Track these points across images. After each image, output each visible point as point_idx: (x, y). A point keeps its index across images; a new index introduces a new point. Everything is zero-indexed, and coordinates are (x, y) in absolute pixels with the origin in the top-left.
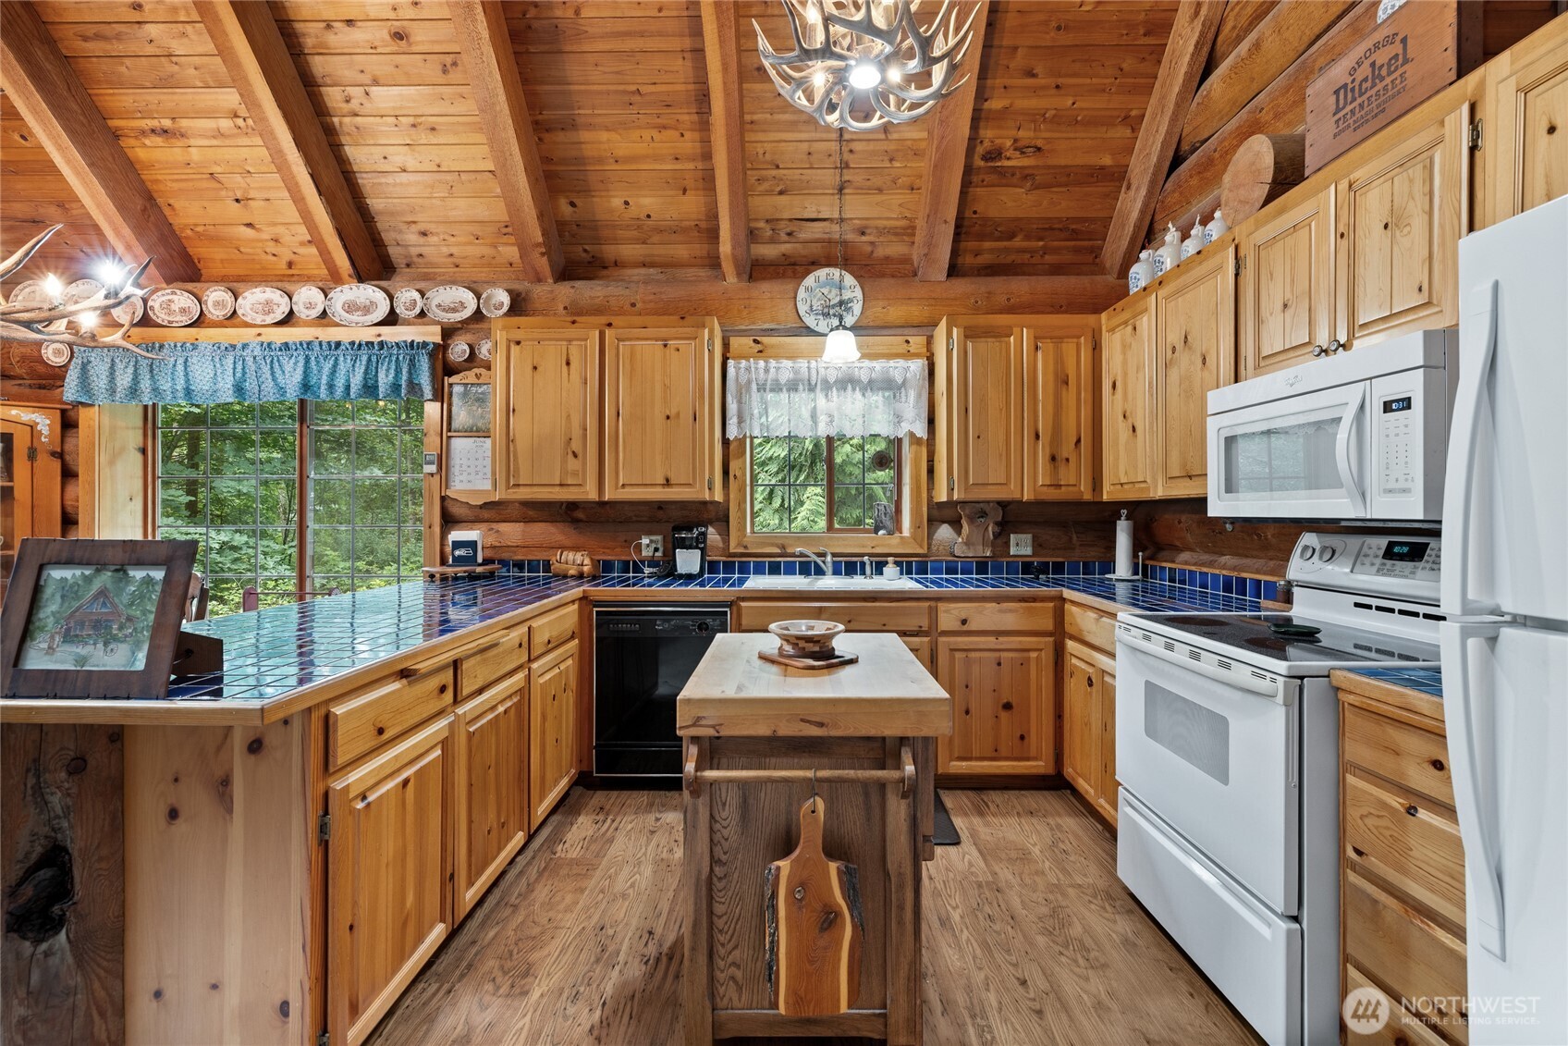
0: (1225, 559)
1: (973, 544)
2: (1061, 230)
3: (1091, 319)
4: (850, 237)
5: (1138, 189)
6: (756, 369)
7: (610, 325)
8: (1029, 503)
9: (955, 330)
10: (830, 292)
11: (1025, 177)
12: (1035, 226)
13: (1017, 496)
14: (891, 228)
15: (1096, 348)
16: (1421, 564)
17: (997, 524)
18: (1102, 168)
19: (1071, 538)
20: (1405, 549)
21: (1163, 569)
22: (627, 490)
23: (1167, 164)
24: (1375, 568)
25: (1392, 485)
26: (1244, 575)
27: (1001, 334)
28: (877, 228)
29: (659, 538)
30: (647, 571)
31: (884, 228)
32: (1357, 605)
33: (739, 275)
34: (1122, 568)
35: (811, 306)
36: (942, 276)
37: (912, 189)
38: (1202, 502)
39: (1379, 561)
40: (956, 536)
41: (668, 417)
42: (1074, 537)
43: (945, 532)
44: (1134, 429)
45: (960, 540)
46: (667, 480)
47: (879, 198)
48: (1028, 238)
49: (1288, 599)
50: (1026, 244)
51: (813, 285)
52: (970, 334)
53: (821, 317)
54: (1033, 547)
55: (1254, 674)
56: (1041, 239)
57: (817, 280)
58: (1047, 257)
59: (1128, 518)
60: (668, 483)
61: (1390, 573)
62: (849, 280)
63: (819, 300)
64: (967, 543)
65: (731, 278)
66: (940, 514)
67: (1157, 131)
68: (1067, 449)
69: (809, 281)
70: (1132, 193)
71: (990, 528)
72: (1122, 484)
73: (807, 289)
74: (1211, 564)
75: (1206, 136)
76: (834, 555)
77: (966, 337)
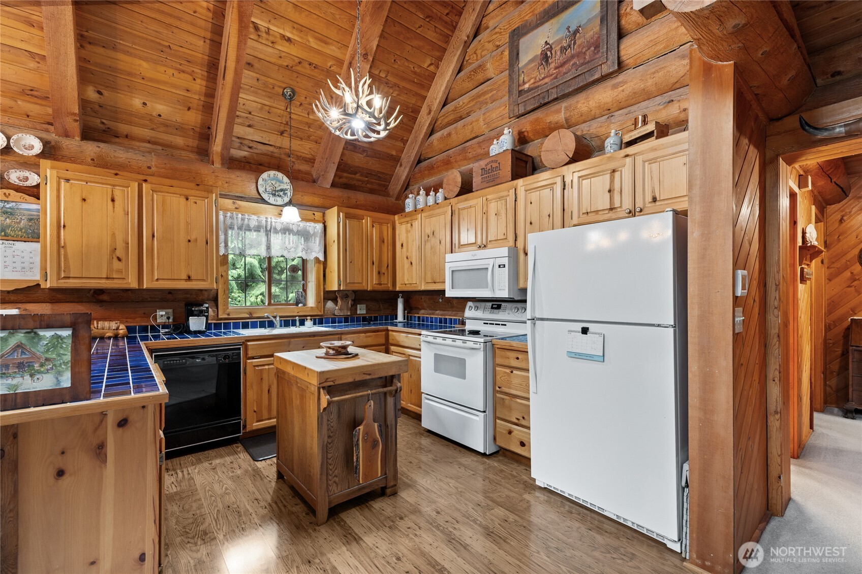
0: (437, 312)
1: (343, 310)
2: (375, 175)
3: (392, 217)
4: (283, 156)
5: (405, 168)
6: (237, 218)
7: (145, 181)
8: (370, 291)
9: (341, 213)
10: (276, 183)
11: (364, 151)
12: (365, 172)
13: (366, 288)
14: (304, 157)
15: (394, 229)
16: (500, 310)
17: (352, 300)
18: (392, 155)
19: (380, 306)
20: (496, 306)
21: (415, 317)
22: (160, 282)
23: (416, 162)
24: (489, 312)
25: (500, 288)
26: (446, 317)
27: (360, 218)
28: (297, 156)
29: (170, 311)
30: (162, 331)
31: (300, 157)
32: (484, 323)
33: (223, 164)
34: (400, 317)
35: (266, 189)
36: (328, 186)
37: (317, 143)
38: (443, 292)
39: (490, 310)
40: (335, 306)
41: (189, 241)
42: (381, 305)
43: (330, 304)
44: (411, 263)
45: (337, 308)
46: (189, 277)
47: (300, 143)
48: (361, 175)
49: (463, 323)
50: (360, 178)
51: (267, 178)
52: (347, 216)
53: (271, 195)
54: (366, 310)
55: (474, 344)
56: (367, 177)
57: (269, 176)
58: (368, 185)
59: (402, 298)
60: (189, 278)
61: (493, 313)
62: (286, 180)
63: (270, 186)
64: (340, 309)
65: (217, 165)
66: (330, 296)
67: (413, 149)
68: (384, 270)
69: (265, 175)
70: (402, 168)
71: (350, 302)
72: (406, 284)
73: (263, 180)
74: (433, 314)
75: (430, 157)
76: (280, 317)
77: (346, 217)
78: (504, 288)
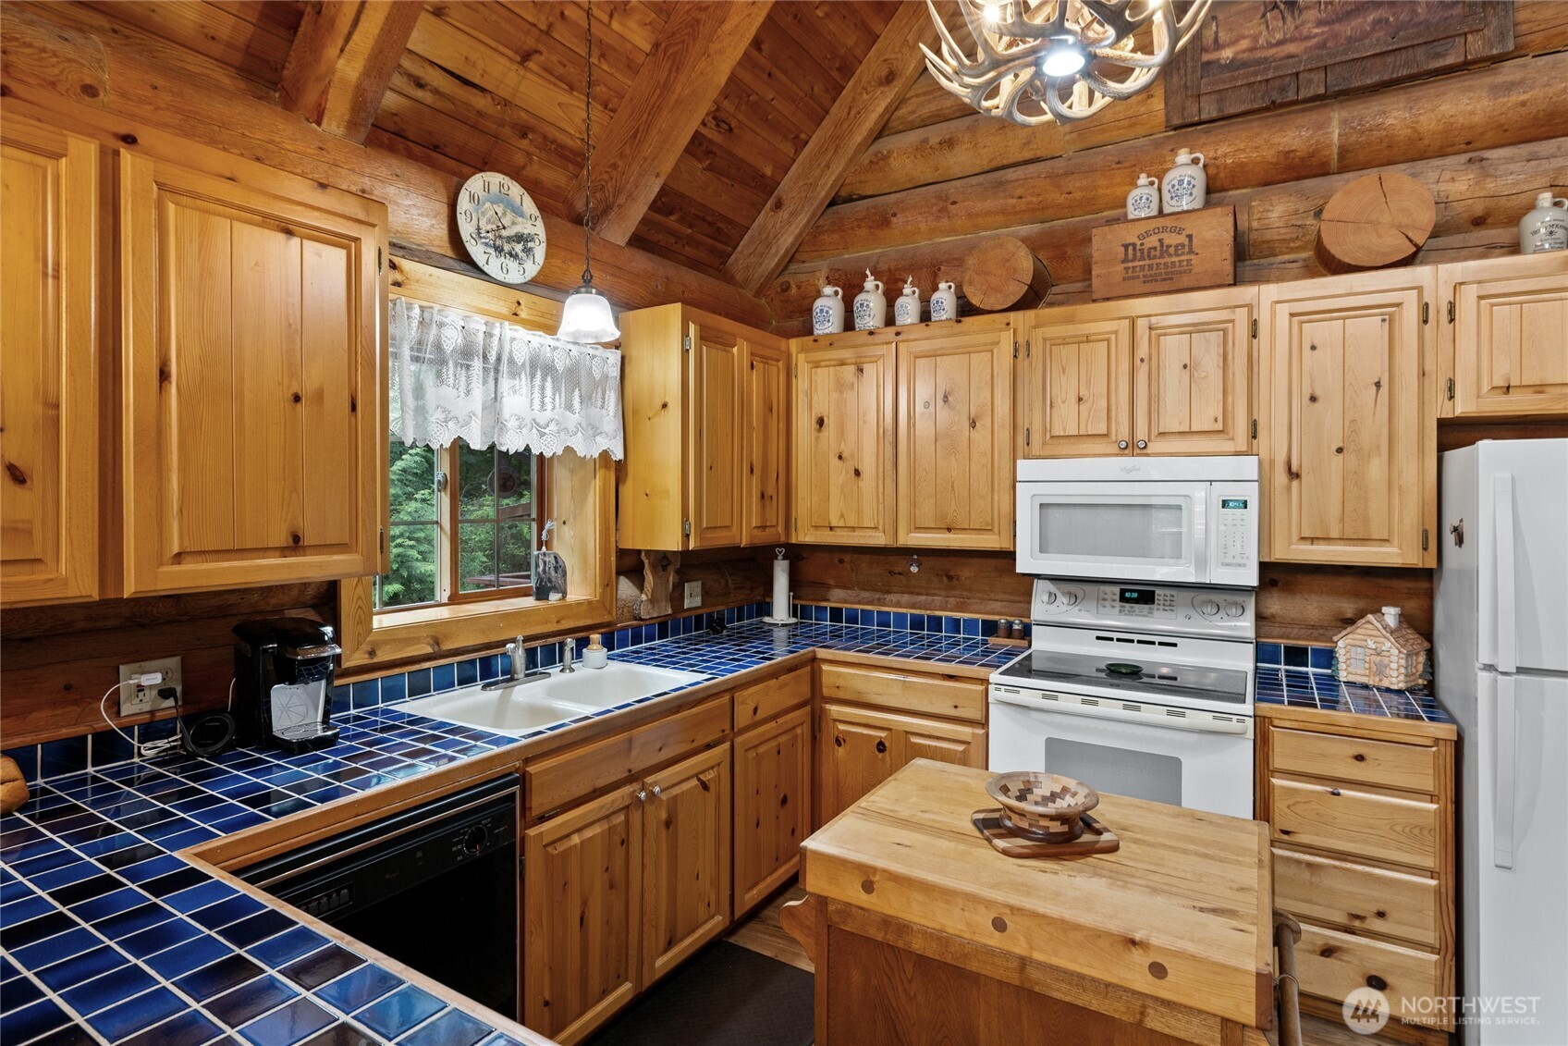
0: (893, 598)
1: (658, 602)
2: (710, 223)
3: (783, 343)
4: (507, 132)
5: (794, 214)
6: (409, 317)
7: (130, 140)
9: (692, 327)
10: (504, 214)
11: (709, 153)
12: (693, 211)
13: (737, 541)
14: (560, 146)
15: (789, 374)
16: (1155, 606)
17: (677, 572)
18: (763, 176)
19: (727, 581)
20: (1135, 595)
21: (821, 609)
22: (188, 567)
23: (828, 202)
24: (1117, 609)
25: (1229, 560)
26: (938, 613)
27: (724, 342)
28: (545, 137)
29: (174, 666)
31: (553, 142)
32: (1098, 638)
33: (352, 125)
34: (781, 611)
35: (479, 229)
36: (622, 241)
37: (606, 107)
39: (1118, 604)
40: (638, 592)
41: (297, 399)
42: (730, 581)
43: (626, 588)
44: (857, 473)
45: (644, 597)
46: (296, 539)
47: (565, 98)
48: (682, 220)
50: (677, 226)
51: (482, 194)
52: (706, 337)
53: (491, 251)
54: (703, 596)
55: (1215, 718)
56: (691, 227)
57: (487, 188)
58: (687, 248)
60: (296, 544)
61: (1131, 613)
62: (529, 206)
63: (489, 222)
64: (652, 601)
65: (333, 125)
66: (630, 564)
67: (828, 166)
68: (771, 491)
69: (476, 184)
70: (784, 214)
71: (671, 579)
73: (472, 197)
74: (881, 602)
75: (869, 193)
77: (701, 338)
78: (1241, 562)
